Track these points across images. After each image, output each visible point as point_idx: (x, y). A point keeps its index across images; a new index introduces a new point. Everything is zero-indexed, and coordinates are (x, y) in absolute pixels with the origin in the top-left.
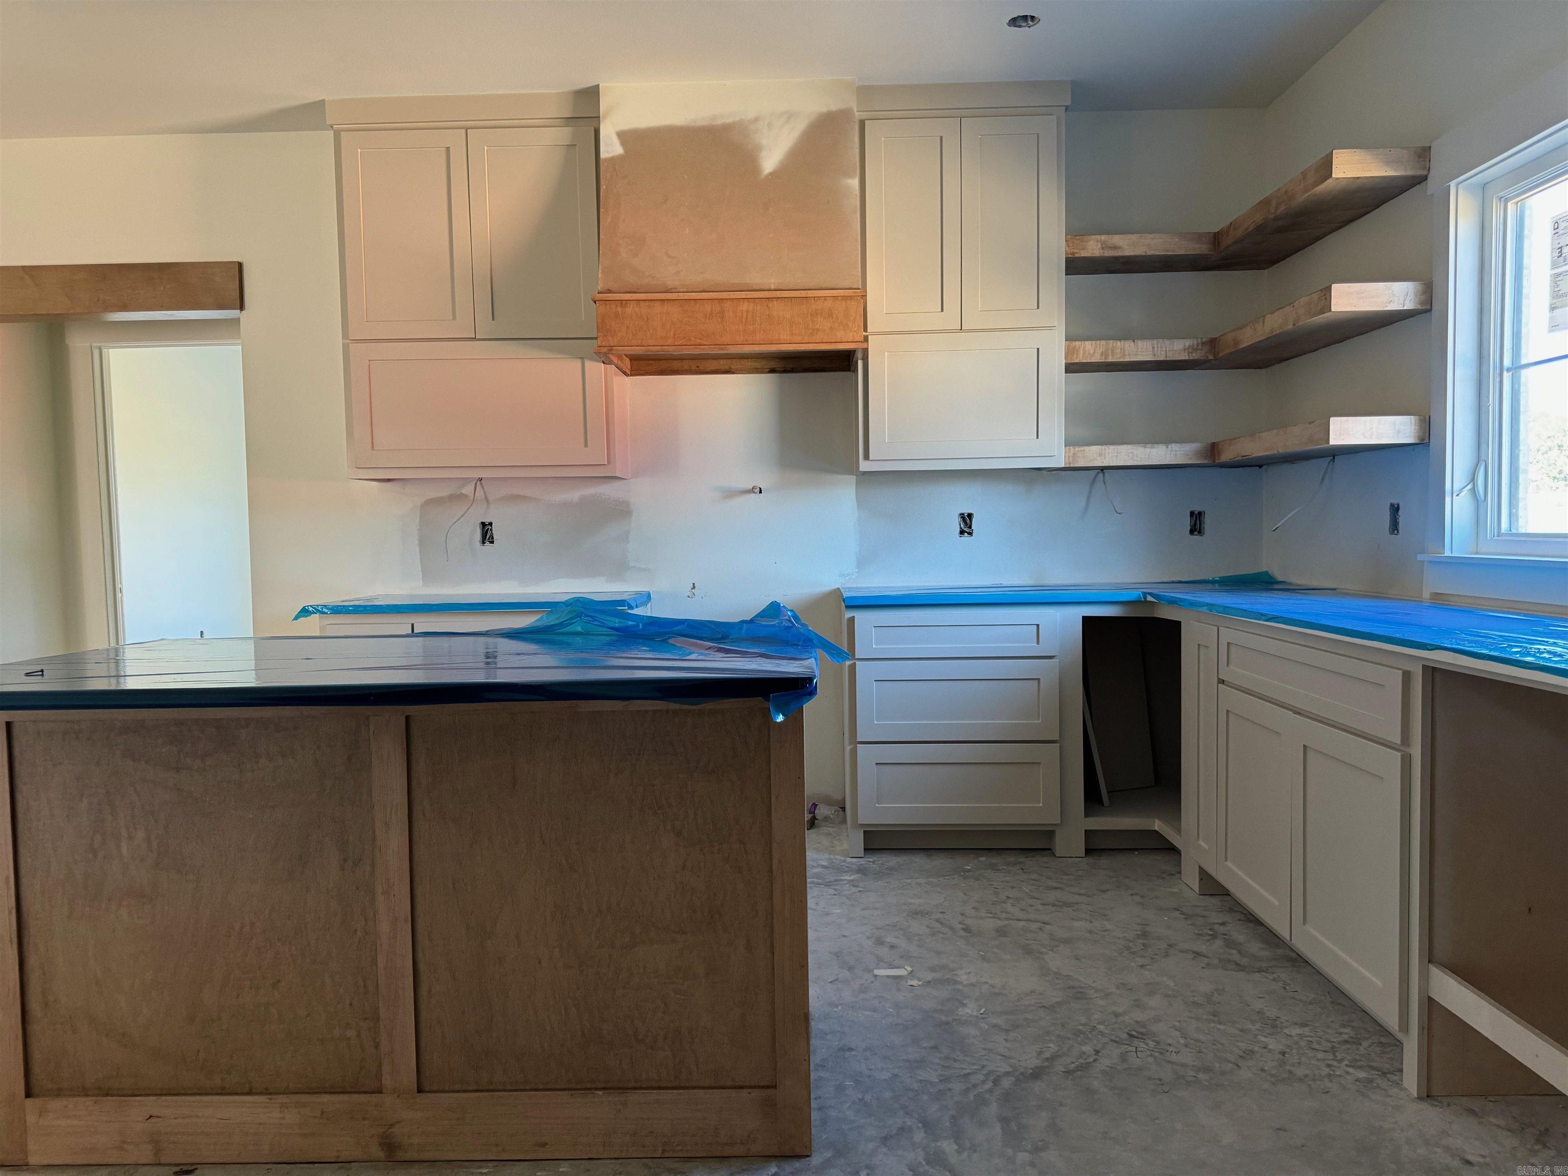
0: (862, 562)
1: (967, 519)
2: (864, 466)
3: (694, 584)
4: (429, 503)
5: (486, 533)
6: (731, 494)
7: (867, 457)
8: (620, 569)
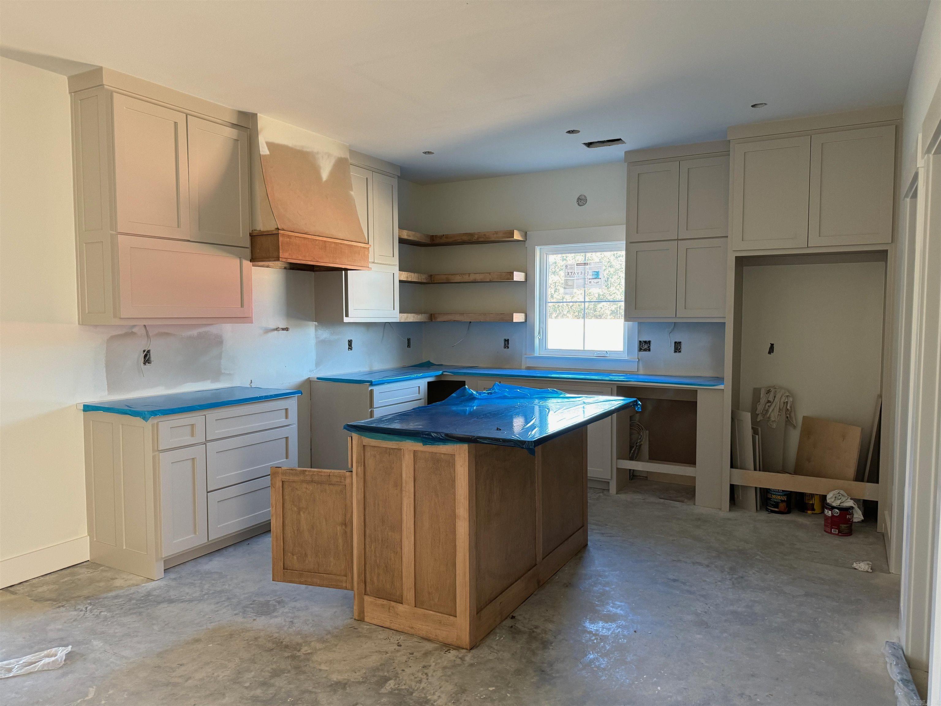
0: (318, 364)
1: (350, 342)
2: (346, 320)
3: (251, 380)
4: (113, 338)
5: (147, 359)
6: (268, 331)
7: (347, 315)
8: (217, 375)
